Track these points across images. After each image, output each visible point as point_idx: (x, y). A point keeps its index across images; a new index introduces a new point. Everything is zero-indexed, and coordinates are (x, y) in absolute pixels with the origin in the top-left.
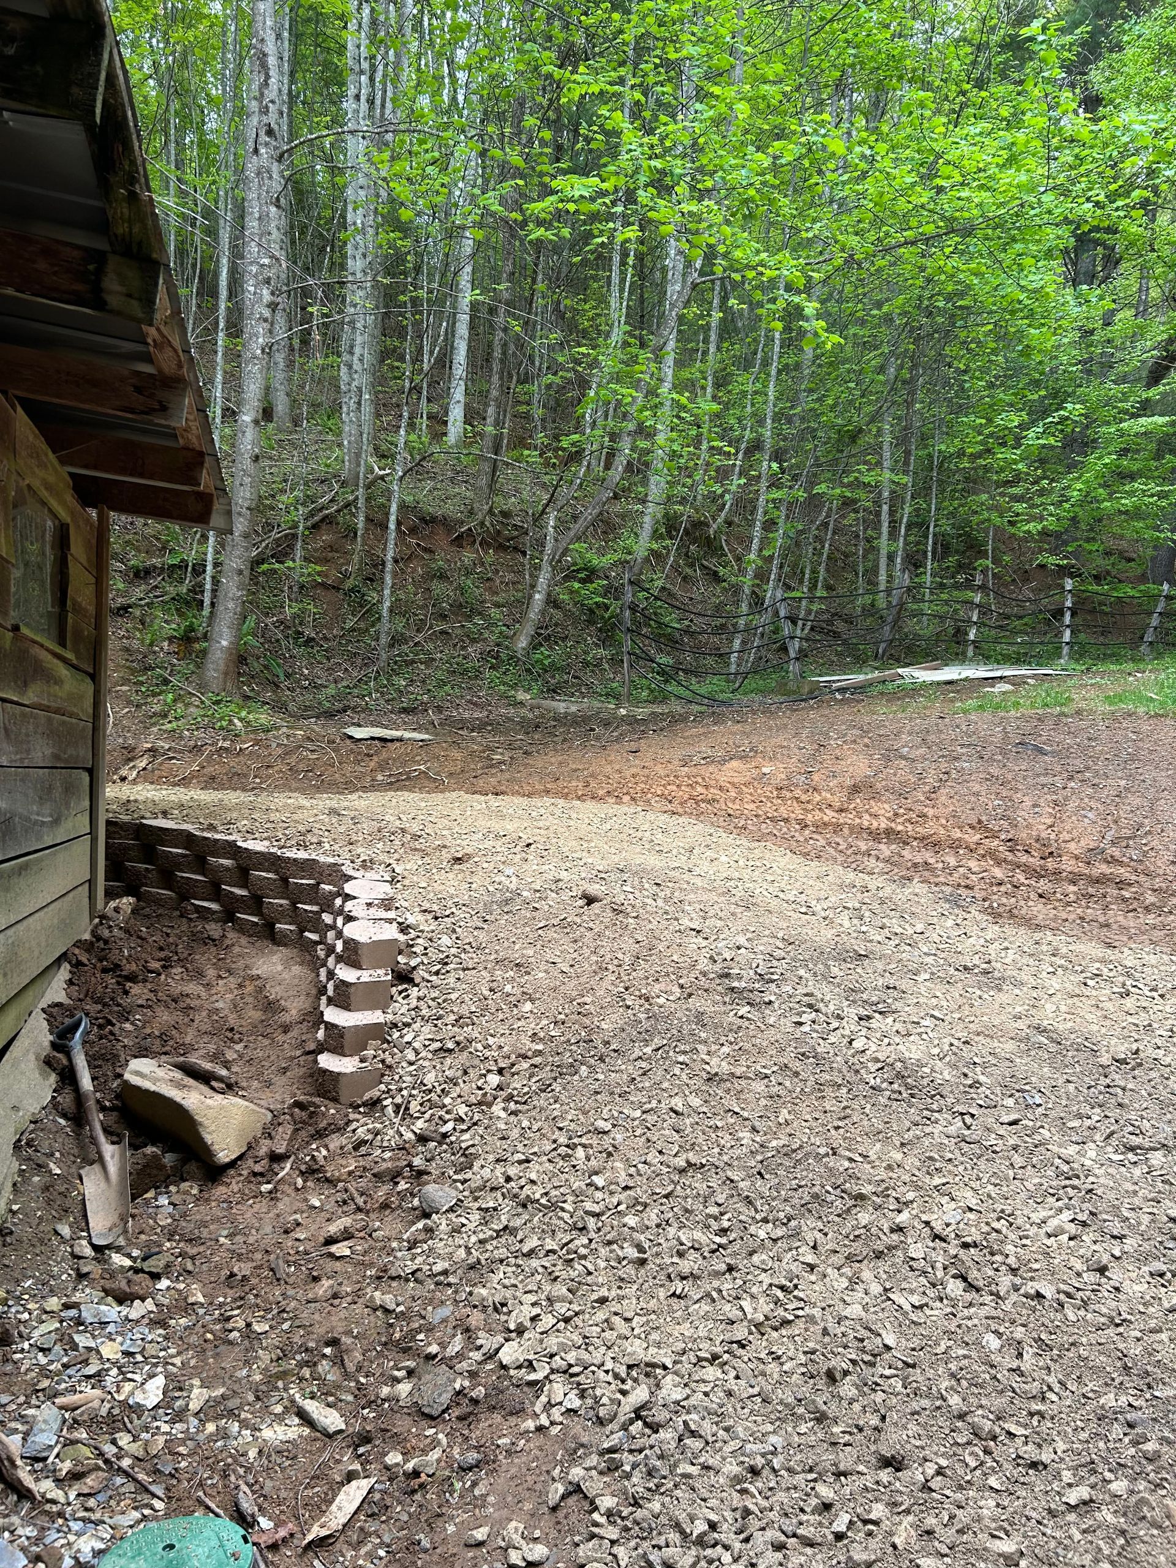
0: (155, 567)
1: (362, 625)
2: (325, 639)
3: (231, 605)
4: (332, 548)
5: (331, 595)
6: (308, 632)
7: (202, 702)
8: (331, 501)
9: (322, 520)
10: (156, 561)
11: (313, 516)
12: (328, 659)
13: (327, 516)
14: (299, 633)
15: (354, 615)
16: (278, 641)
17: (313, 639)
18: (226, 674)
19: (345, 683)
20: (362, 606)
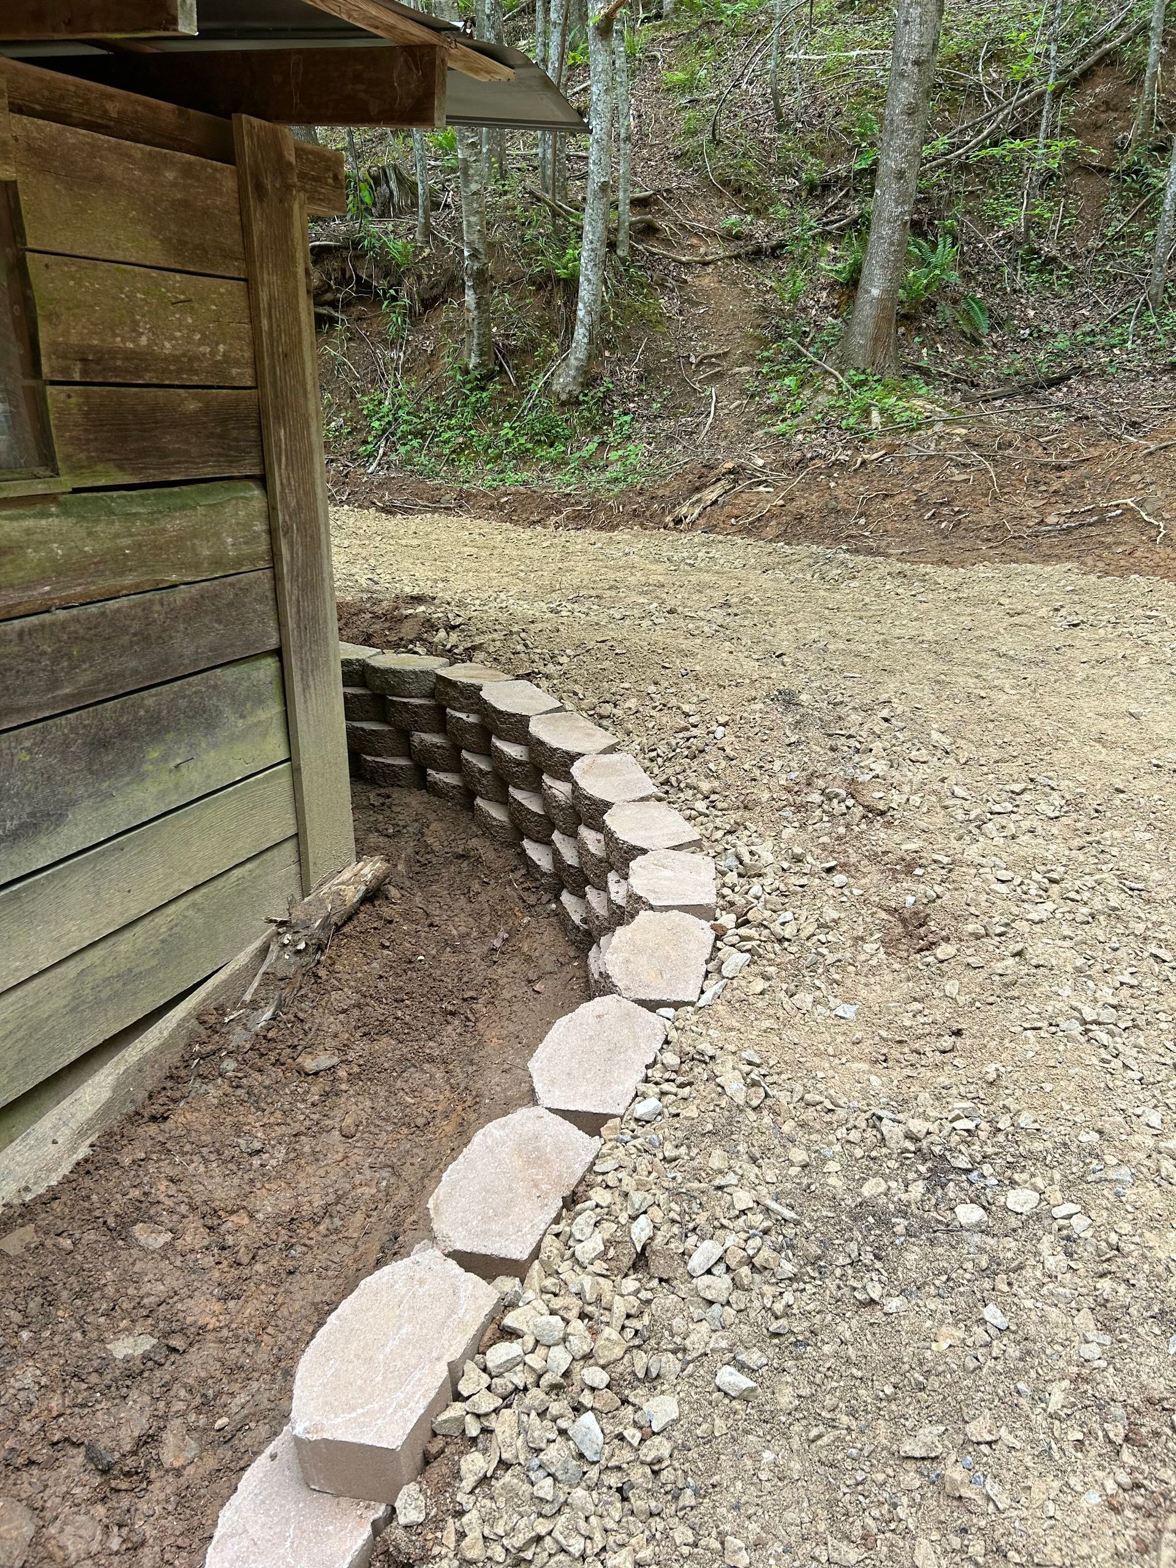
0: (838, 178)
1: (1135, 227)
2: (1074, 256)
3: (885, 231)
4: (1108, 105)
5: (1096, 184)
6: (1049, 248)
7: (839, 385)
8: (1120, 26)
9: (1099, 62)
10: (841, 168)
11: (1084, 57)
12: (1072, 289)
13: (1107, 54)
14: (1034, 251)
15: (1125, 212)
16: (997, 268)
17: (1054, 259)
18: (876, 339)
19: (1087, 328)
20: (1141, 196)
